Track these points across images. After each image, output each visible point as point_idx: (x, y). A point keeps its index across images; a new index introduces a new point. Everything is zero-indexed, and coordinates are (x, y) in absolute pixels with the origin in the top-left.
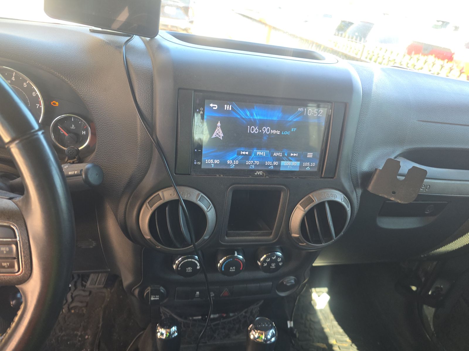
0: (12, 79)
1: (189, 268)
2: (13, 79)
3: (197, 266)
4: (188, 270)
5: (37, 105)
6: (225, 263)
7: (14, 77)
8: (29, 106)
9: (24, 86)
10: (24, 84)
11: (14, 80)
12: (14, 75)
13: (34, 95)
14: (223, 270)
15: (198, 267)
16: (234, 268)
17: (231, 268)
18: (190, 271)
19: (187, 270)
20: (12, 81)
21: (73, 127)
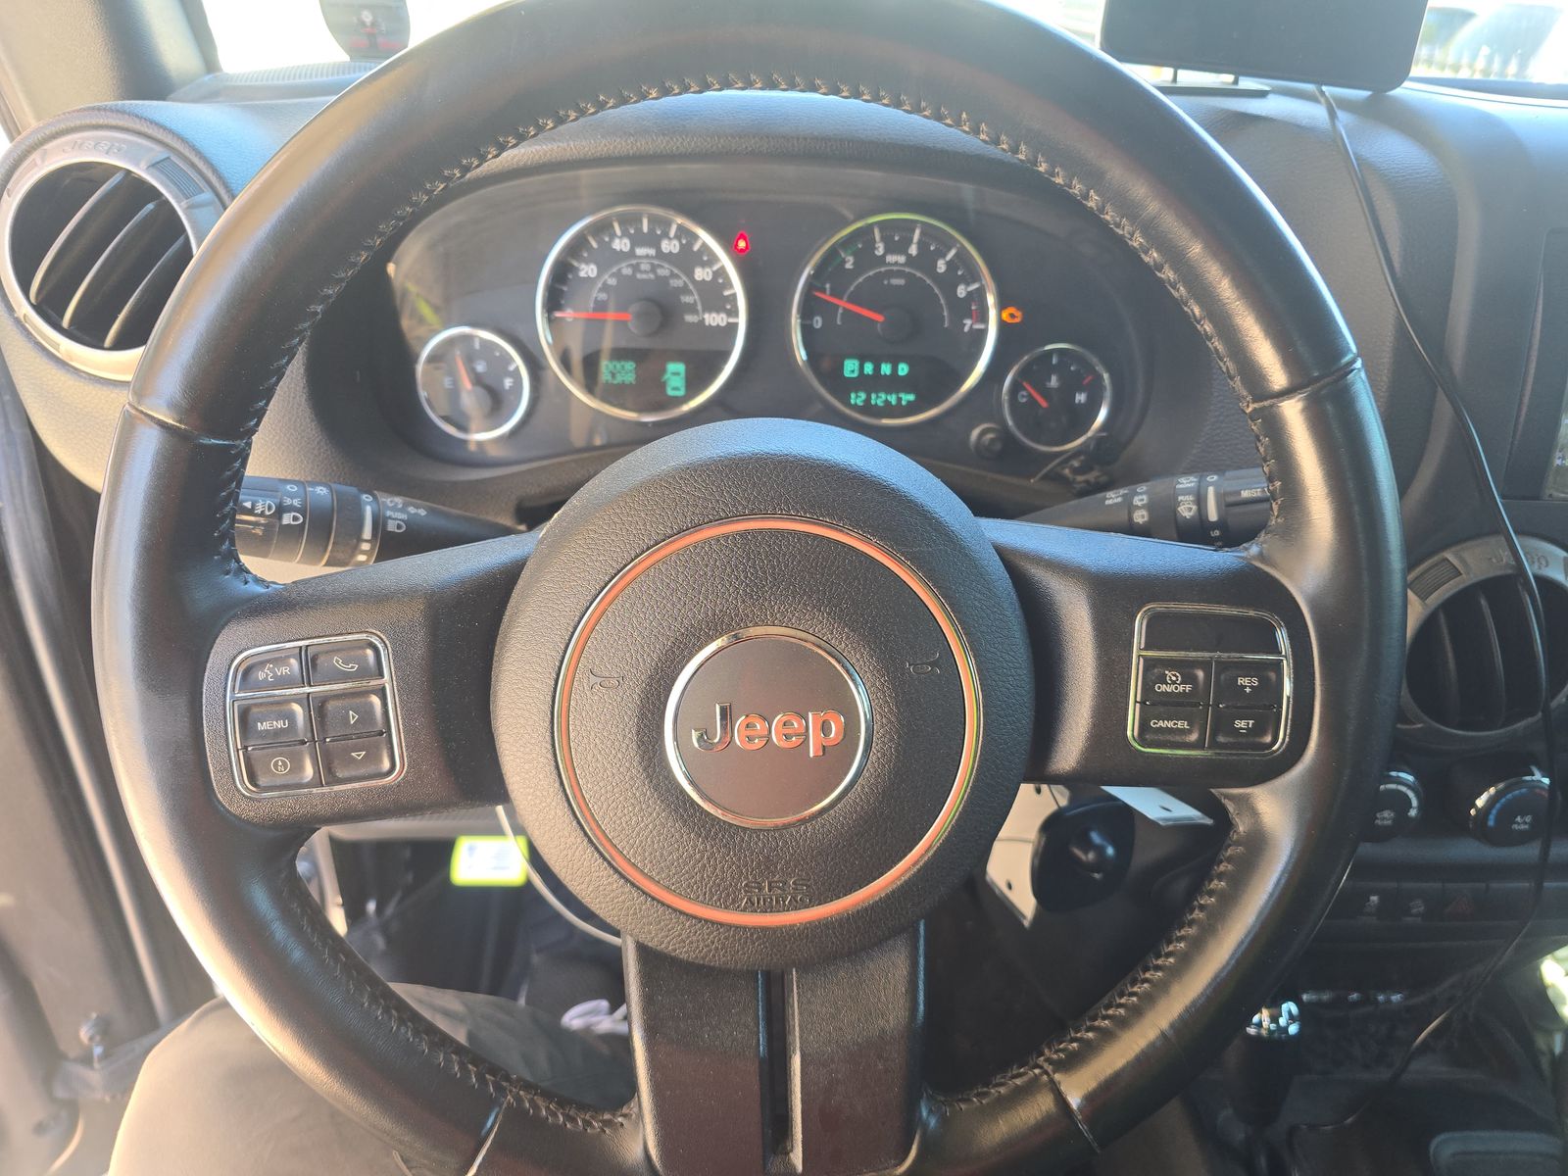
0: (910, 251)
1: (1386, 814)
2: (912, 251)
3: (1410, 806)
4: (1384, 819)
5: (965, 322)
6: (1498, 806)
7: (914, 246)
8: (945, 324)
9: (939, 270)
10: (939, 265)
11: (915, 255)
12: (915, 240)
13: (961, 293)
14: (1491, 823)
15: (1411, 810)
16: (1528, 819)
17: (1519, 819)
18: (1385, 822)
19: (1377, 818)
20: (909, 256)
21: (1054, 382)
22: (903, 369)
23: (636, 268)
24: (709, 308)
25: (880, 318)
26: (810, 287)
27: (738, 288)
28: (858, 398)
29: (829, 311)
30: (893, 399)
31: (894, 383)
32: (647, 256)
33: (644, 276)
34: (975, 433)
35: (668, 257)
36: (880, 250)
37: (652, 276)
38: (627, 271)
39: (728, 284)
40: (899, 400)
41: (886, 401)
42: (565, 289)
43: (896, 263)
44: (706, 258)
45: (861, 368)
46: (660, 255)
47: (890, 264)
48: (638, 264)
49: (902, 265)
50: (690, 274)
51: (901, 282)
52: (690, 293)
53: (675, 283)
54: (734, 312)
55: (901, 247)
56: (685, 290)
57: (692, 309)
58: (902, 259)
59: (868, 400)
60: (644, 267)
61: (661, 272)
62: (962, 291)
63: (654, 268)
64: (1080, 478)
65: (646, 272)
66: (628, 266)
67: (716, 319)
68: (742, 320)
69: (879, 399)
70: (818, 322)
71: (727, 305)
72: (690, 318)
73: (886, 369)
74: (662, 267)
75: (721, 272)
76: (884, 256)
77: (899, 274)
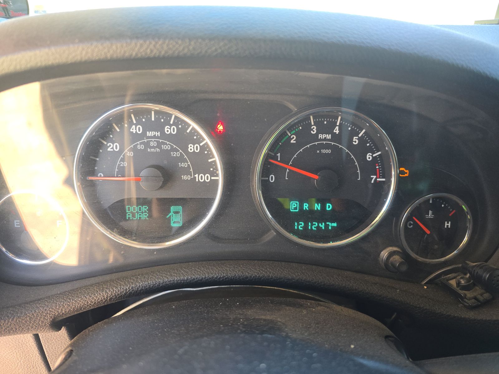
0: (335, 131)
2: (337, 131)
5: (372, 176)
7: (337, 128)
8: (359, 179)
9: (354, 143)
10: (354, 140)
11: (337, 133)
12: (338, 124)
13: (369, 158)
20: (334, 135)
21: (430, 215)
22: (329, 207)
23: (147, 145)
24: (198, 171)
25: (316, 177)
26: (267, 156)
27: (216, 158)
28: (300, 226)
29: (279, 172)
30: (322, 226)
31: (322, 216)
32: (154, 137)
33: (153, 150)
34: (384, 254)
35: (170, 137)
36: (314, 132)
37: (158, 150)
38: (141, 147)
39: (211, 155)
40: (327, 226)
41: (318, 227)
42: (98, 159)
43: (325, 139)
44: (194, 138)
45: (301, 206)
46: (164, 136)
47: (321, 140)
48: (148, 142)
49: (329, 140)
50: (185, 149)
51: (329, 151)
52: (185, 161)
53: (174, 154)
54: (214, 174)
55: (329, 129)
56: (182, 160)
57: (186, 171)
58: (329, 137)
59: (306, 227)
60: (152, 144)
61: (164, 147)
62: (369, 157)
63: (159, 145)
64: (469, 294)
65: (153, 147)
66: (141, 144)
67: (203, 178)
68: (220, 179)
69: (314, 226)
70: (272, 178)
71: (209, 169)
72: (185, 177)
73: (317, 207)
74: (166, 144)
75: (205, 148)
76: (317, 134)
77: (327, 146)
